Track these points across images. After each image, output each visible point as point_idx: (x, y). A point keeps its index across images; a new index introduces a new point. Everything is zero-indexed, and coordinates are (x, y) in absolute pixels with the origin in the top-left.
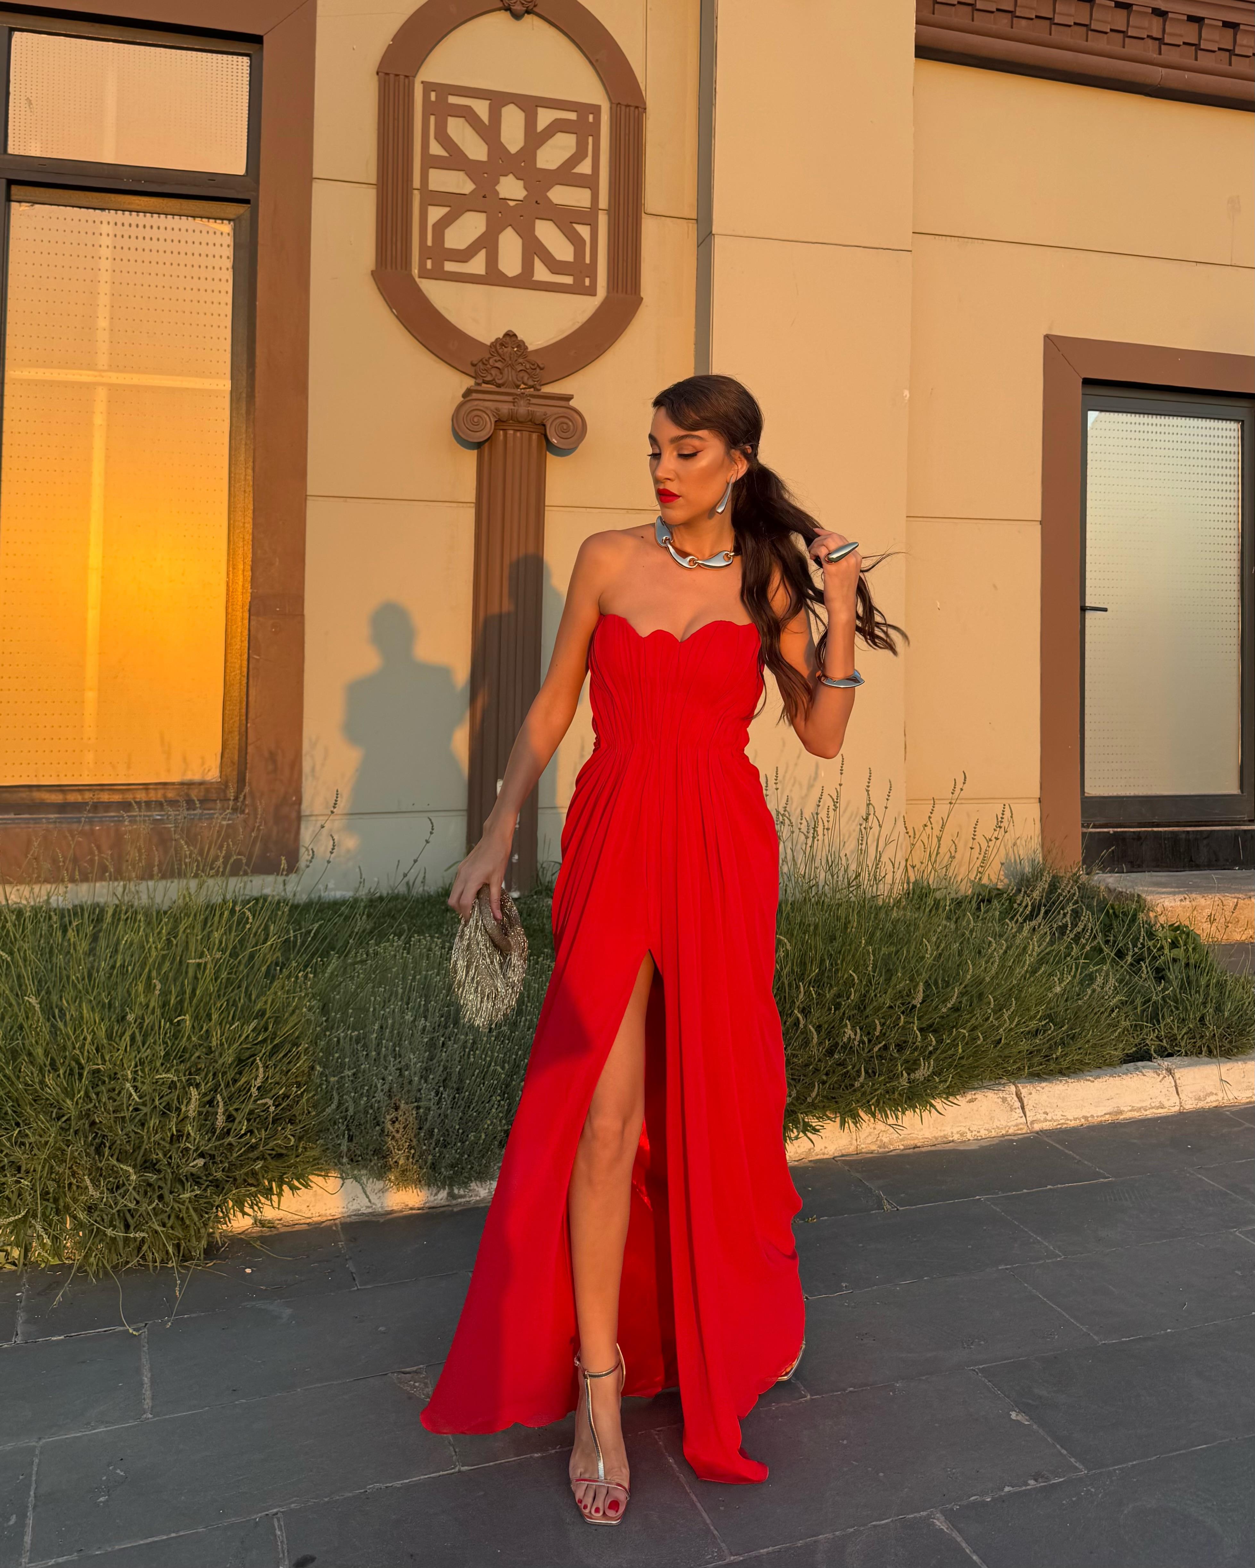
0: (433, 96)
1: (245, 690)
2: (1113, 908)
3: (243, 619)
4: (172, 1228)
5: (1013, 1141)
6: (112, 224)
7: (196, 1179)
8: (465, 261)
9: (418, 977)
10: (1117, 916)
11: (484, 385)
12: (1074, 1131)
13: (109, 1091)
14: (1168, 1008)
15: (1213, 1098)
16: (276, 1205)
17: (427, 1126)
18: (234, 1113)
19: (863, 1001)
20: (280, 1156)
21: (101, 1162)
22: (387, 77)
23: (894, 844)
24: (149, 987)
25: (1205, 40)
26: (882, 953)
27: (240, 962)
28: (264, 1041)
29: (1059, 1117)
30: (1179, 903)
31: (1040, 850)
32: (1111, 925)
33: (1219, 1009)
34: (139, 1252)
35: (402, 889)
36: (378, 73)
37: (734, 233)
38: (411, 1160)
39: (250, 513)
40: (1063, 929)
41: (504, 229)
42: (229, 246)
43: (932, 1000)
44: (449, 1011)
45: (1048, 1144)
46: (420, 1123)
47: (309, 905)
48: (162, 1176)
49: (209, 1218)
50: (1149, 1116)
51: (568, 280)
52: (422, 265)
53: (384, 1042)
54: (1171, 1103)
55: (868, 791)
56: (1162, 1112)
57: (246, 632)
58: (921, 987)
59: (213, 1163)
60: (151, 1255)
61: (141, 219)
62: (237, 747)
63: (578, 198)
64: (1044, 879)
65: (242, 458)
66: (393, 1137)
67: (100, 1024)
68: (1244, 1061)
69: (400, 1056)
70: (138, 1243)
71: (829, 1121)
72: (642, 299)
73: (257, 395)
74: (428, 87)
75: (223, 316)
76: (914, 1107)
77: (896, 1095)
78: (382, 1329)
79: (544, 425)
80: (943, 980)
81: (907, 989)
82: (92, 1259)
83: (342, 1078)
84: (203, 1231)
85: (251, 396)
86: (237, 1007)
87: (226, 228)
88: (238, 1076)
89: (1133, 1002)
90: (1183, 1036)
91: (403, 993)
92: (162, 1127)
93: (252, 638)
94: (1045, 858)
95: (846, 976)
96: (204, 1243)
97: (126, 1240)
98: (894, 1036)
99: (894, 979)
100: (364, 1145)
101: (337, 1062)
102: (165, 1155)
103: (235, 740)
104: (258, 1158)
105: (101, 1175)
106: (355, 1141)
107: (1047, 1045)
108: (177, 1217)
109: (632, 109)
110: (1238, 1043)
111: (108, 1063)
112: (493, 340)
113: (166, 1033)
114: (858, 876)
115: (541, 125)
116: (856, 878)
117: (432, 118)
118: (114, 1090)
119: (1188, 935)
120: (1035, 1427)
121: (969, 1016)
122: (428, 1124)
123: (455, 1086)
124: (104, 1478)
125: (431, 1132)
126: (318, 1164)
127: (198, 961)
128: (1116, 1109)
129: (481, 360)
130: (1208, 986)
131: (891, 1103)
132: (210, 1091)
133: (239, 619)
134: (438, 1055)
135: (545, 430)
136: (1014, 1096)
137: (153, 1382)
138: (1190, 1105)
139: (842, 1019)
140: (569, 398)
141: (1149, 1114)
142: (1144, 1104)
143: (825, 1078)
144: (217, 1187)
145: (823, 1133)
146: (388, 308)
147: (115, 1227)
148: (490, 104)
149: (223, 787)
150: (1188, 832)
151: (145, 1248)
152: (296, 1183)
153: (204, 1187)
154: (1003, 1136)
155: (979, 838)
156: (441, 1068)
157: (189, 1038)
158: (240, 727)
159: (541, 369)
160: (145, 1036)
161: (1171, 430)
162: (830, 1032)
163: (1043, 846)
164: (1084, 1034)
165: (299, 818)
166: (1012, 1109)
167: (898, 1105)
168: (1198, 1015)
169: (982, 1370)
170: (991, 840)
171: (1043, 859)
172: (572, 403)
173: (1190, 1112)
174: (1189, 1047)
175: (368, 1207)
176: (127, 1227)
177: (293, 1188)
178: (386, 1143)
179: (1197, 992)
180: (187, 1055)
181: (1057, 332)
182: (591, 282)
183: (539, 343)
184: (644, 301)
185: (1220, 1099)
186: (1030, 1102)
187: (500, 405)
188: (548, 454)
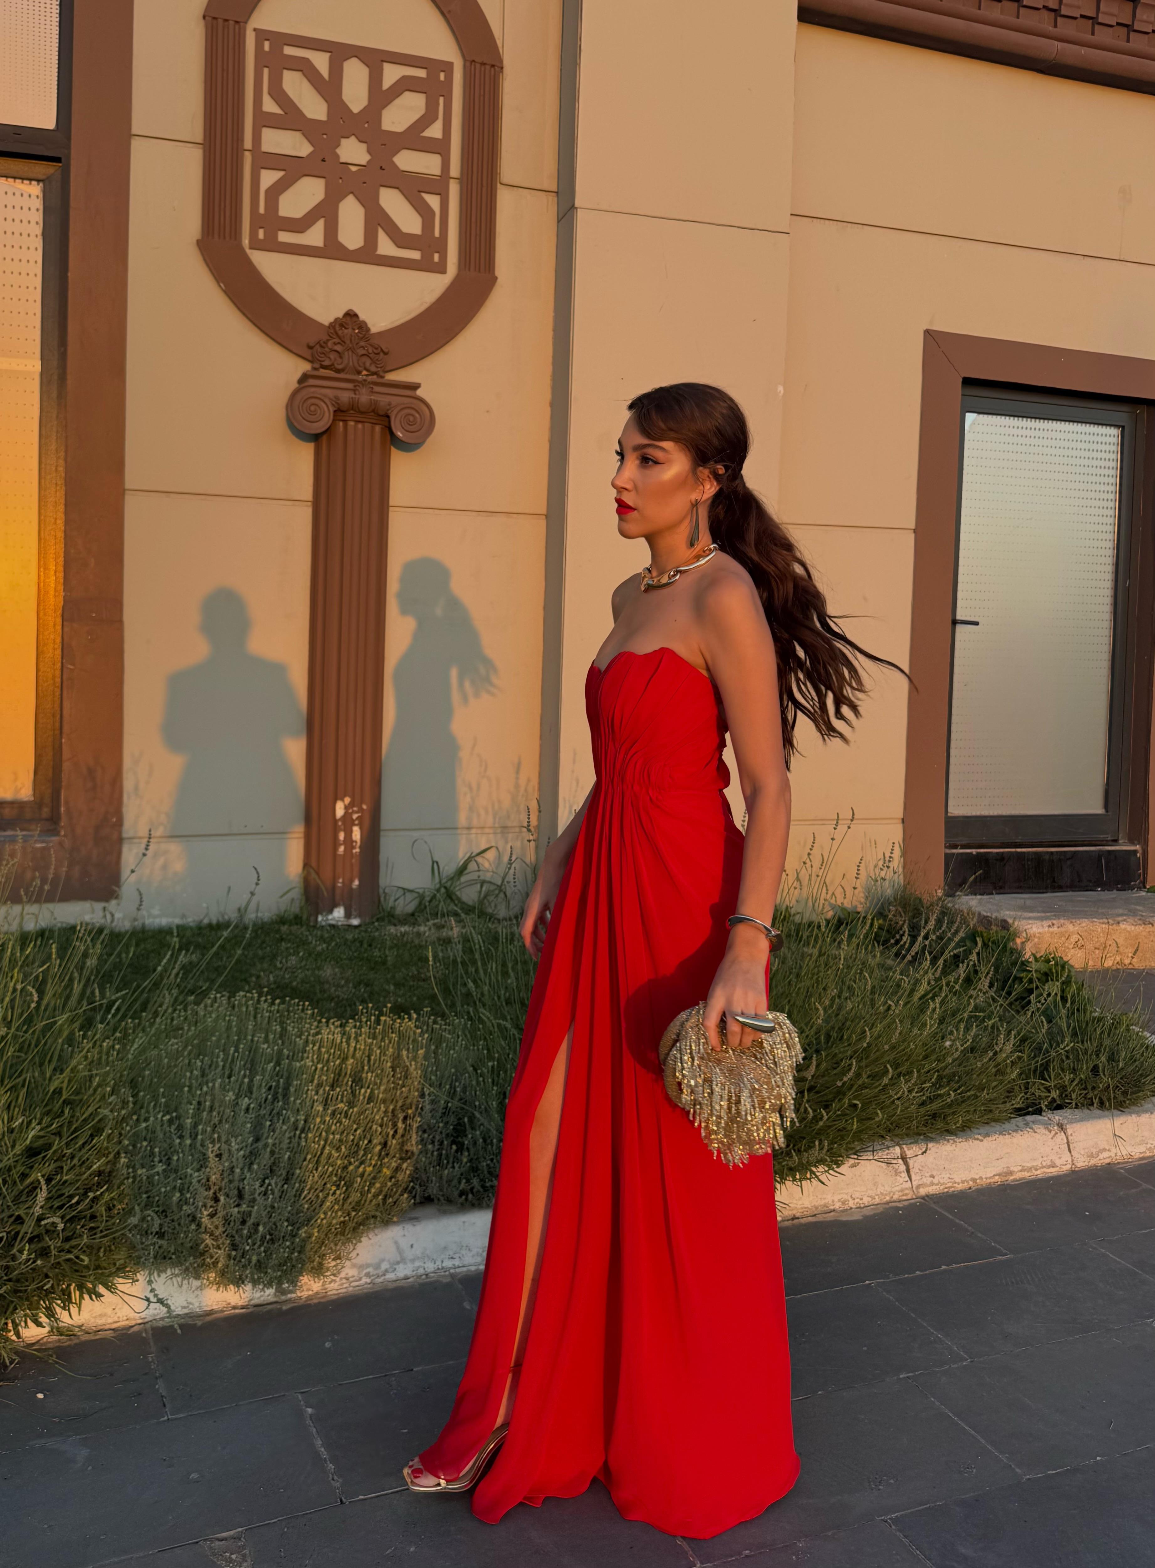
0: (267, 46)
1: (59, 702)
3: (55, 625)
5: (898, 1208)
8: (301, 232)
11: (322, 370)
12: (961, 1194)
15: (1106, 1154)
16: (74, 1312)
22: (215, 22)
25: (1103, 13)
29: (946, 1180)
30: (1046, 929)
31: (902, 872)
33: (1112, 1058)
36: (204, 17)
37: (599, 207)
38: (232, 1260)
39: (62, 508)
41: (345, 197)
42: (38, 210)
45: (935, 1211)
50: (1040, 1176)
51: (415, 255)
52: (253, 235)
54: (1062, 1161)
56: (1053, 1171)
57: (59, 640)
62: (52, 763)
63: (428, 164)
65: (53, 447)
66: (212, 1235)
68: (1138, 1114)
72: (496, 278)
73: (69, 377)
74: (262, 35)
75: (31, 288)
79: (388, 417)
85: (62, 377)
87: (35, 189)
90: (1074, 1088)
93: (65, 646)
94: (907, 879)
101: (146, 1149)
103: (49, 756)
109: (488, 67)
110: (1132, 1095)
112: (332, 320)
115: (387, 83)
117: (266, 71)
119: (1060, 964)
128: (1005, 1170)
129: (318, 342)
133: (51, 624)
135: (389, 422)
136: (900, 1158)
138: (1082, 1162)
140: (416, 387)
141: (1040, 1173)
142: (1035, 1164)
146: (215, 283)
148: (331, 59)
149: (37, 806)
150: (1052, 853)
152: (99, 1289)
154: (887, 1203)
156: (268, 1154)
158: (54, 742)
159: (386, 354)
163: (904, 868)
165: (120, 840)
166: (897, 1173)
168: (1091, 1064)
169: (896, 1521)
171: (906, 882)
172: (419, 392)
173: (1082, 1170)
174: (1080, 1098)
177: (97, 1294)
178: (204, 1240)
181: (939, 326)
182: (440, 257)
183: (383, 324)
184: (499, 281)
185: (1113, 1155)
186: (916, 1165)
187: (339, 393)
188: (393, 448)
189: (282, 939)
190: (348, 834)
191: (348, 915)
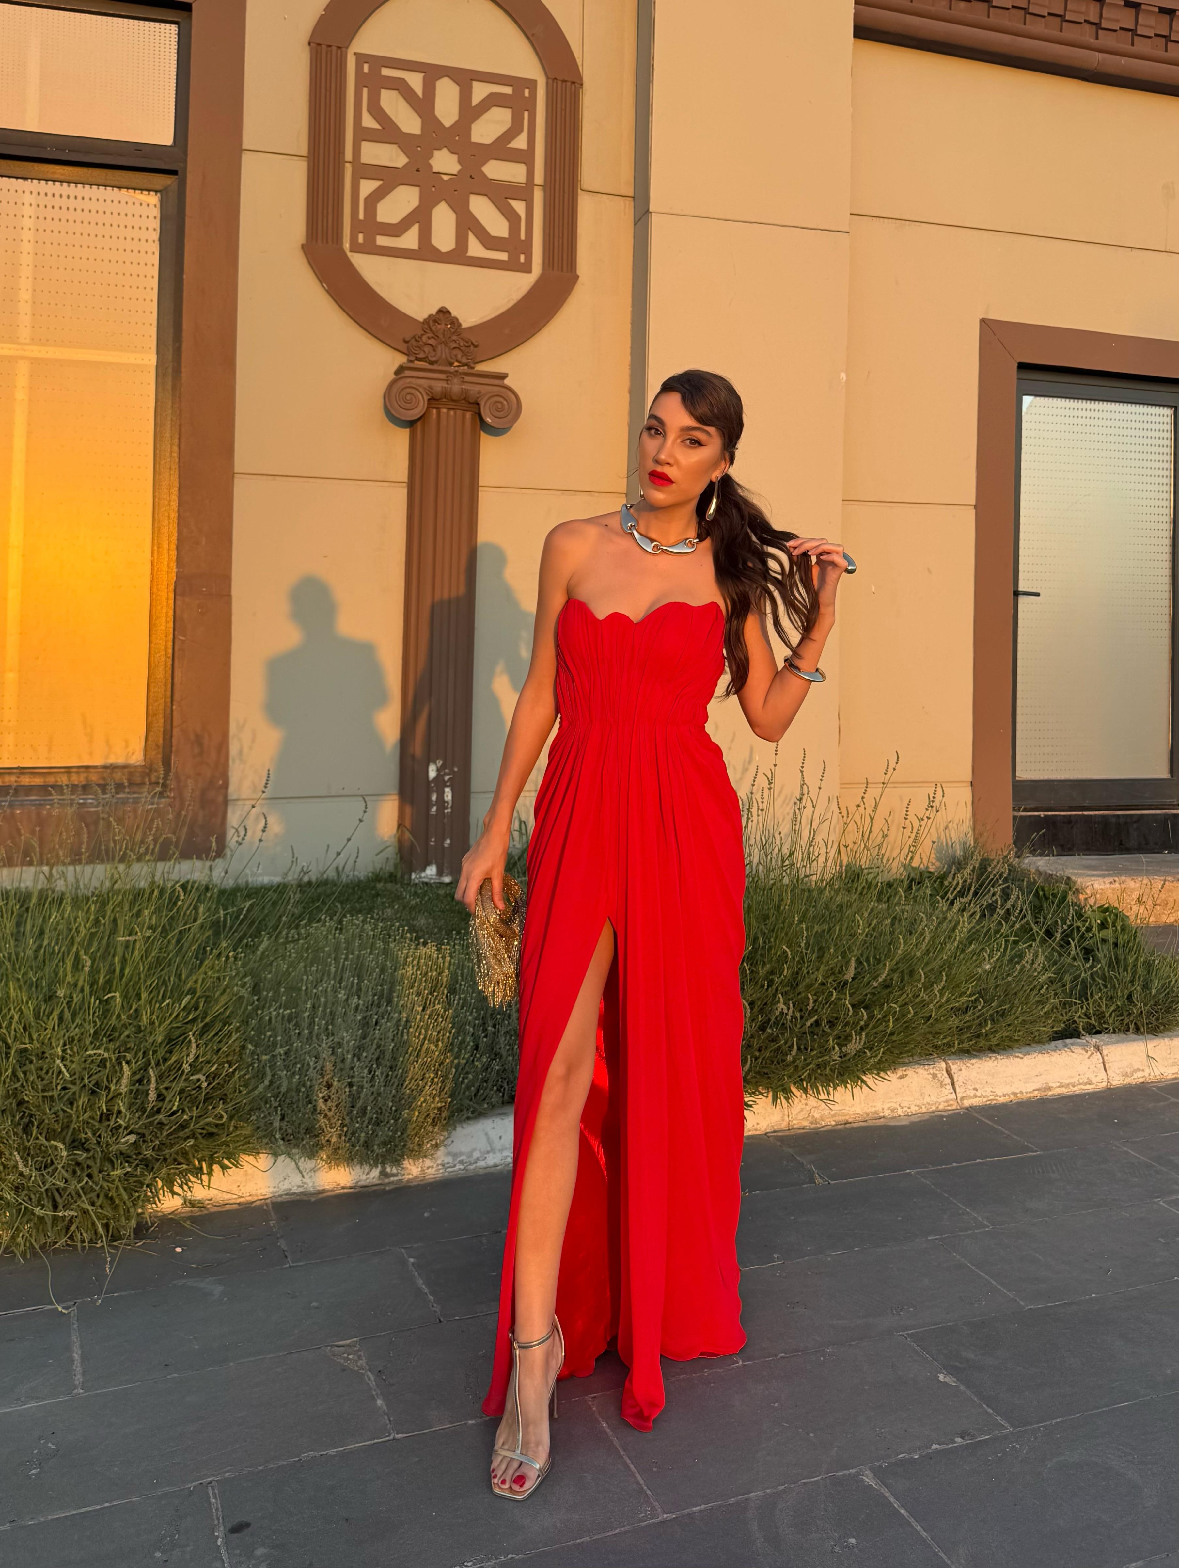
0: (366, 68)
1: (170, 672)
2: (1043, 890)
3: (168, 599)
4: (101, 1207)
5: (943, 1116)
6: (35, 193)
7: (125, 1157)
8: (398, 236)
9: (351, 956)
10: (1047, 898)
11: (416, 362)
12: (1004, 1106)
13: (37, 1069)
14: (1096, 985)
15: (1140, 1074)
16: (205, 1183)
17: (360, 1104)
18: (164, 1092)
19: (795, 979)
20: (211, 1135)
21: (28, 1141)
22: (319, 47)
23: (827, 823)
24: (77, 965)
25: (1141, 25)
26: (815, 930)
27: (169, 942)
28: (194, 1020)
29: (988, 1093)
30: (1108, 885)
31: (971, 833)
32: (1041, 906)
33: (1146, 987)
34: (67, 1233)
35: (331, 874)
36: (309, 44)
37: (670, 211)
38: (343, 1138)
39: (175, 491)
40: (992, 908)
41: (438, 203)
42: (155, 218)
43: (864, 977)
44: (383, 990)
45: (978, 1119)
46: (352, 1102)
47: (236, 890)
48: (91, 1154)
49: (139, 1197)
50: (1077, 1092)
51: (503, 256)
52: (353, 239)
53: (317, 1020)
54: (1099, 1079)
55: (802, 772)
56: (1090, 1088)
57: (171, 613)
58: (853, 964)
59: (144, 1141)
60: (79, 1235)
61: (65, 189)
62: (162, 730)
63: (514, 173)
64: (975, 858)
65: (168, 435)
66: (326, 1116)
67: (27, 1003)
68: (1171, 1038)
69: (333, 1035)
70: (66, 1222)
71: (760, 1096)
72: (578, 277)
73: (183, 370)
74: (361, 58)
75: (149, 289)
76: (844, 1083)
77: (828, 1071)
78: (314, 1304)
79: (478, 404)
80: (875, 957)
81: (839, 965)
82: (19, 1240)
83: (273, 1056)
84: (132, 1210)
85: (177, 371)
86: (167, 987)
87: (153, 199)
88: (168, 1055)
89: (1061, 979)
90: (1111, 1014)
91: (336, 972)
92: (91, 1105)
93: (177, 618)
94: (976, 840)
95: (779, 953)
96: (133, 1223)
97: (55, 1219)
98: (825, 1013)
99: (827, 956)
100: (296, 1124)
101: (269, 1041)
102: (94, 1134)
103: (159, 723)
104: (188, 1137)
105: (28, 1155)
106: (286, 1119)
107: (977, 1022)
108: (106, 1196)
109: (569, 84)
110: (1165, 1020)
111: (35, 1042)
112: (426, 316)
113: (94, 1013)
114: (791, 854)
115: (476, 99)
116: (790, 856)
117: (365, 90)
118: (42, 1069)
119: (1116, 915)
120: (962, 1388)
121: (900, 992)
122: (361, 1102)
123: (388, 1064)
124: (35, 1452)
125: (364, 1111)
126: (249, 1143)
127: (127, 938)
128: (1044, 1086)
129: (414, 337)
130: (1135, 966)
131: (823, 1079)
132: (140, 1070)
133: (164, 599)
134: (372, 1033)
135: (479, 408)
136: (945, 1073)
137: (84, 1358)
138: (1117, 1081)
139: (775, 995)
140: (503, 376)
141: (1077, 1090)
142: (1072, 1081)
143: (757, 1054)
144: (147, 1166)
145: (755, 1108)
146: (318, 283)
147: (43, 1207)
148: (424, 79)
149: (147, 771)
150: (1118, 816)
151: (73, 1228)
152: (226, 1162)
153: (134, 1165)
154: (933, 1112)
155: (912, 817)
156: (374, 1046)
157: (119, 1016)
158: (165, 710)
159: (476, 346)
160: (74, 1016)
161: (1105, 415)
162: (763, 1007)
163: (974, 830)
164: (1013, 1011)
165: (226, 802)
166: (942, 1085)
167: (830, 1081)
168: (1126, 992)
169: (909, 1335)
170: (923, 819)
171: (975, 843)
172: (507, 382)
173: (1117, 1088)
174: (1117, 1024)
175: (299, 1187)
176: (55, 1207)
177: (224, 1168)
178: (318, 1121)
179: (1126, 970)
180: (117, 1034)
181: (993, 316)
182: (525, 258)
183: (473, 320)
184: (580, 279)
185: (1147, 1075)
186: (960, 1078)
187: (433, 383)
188: (482, 433)
189: (378, 895)
190: (441, 794)
191: (440, 873)
